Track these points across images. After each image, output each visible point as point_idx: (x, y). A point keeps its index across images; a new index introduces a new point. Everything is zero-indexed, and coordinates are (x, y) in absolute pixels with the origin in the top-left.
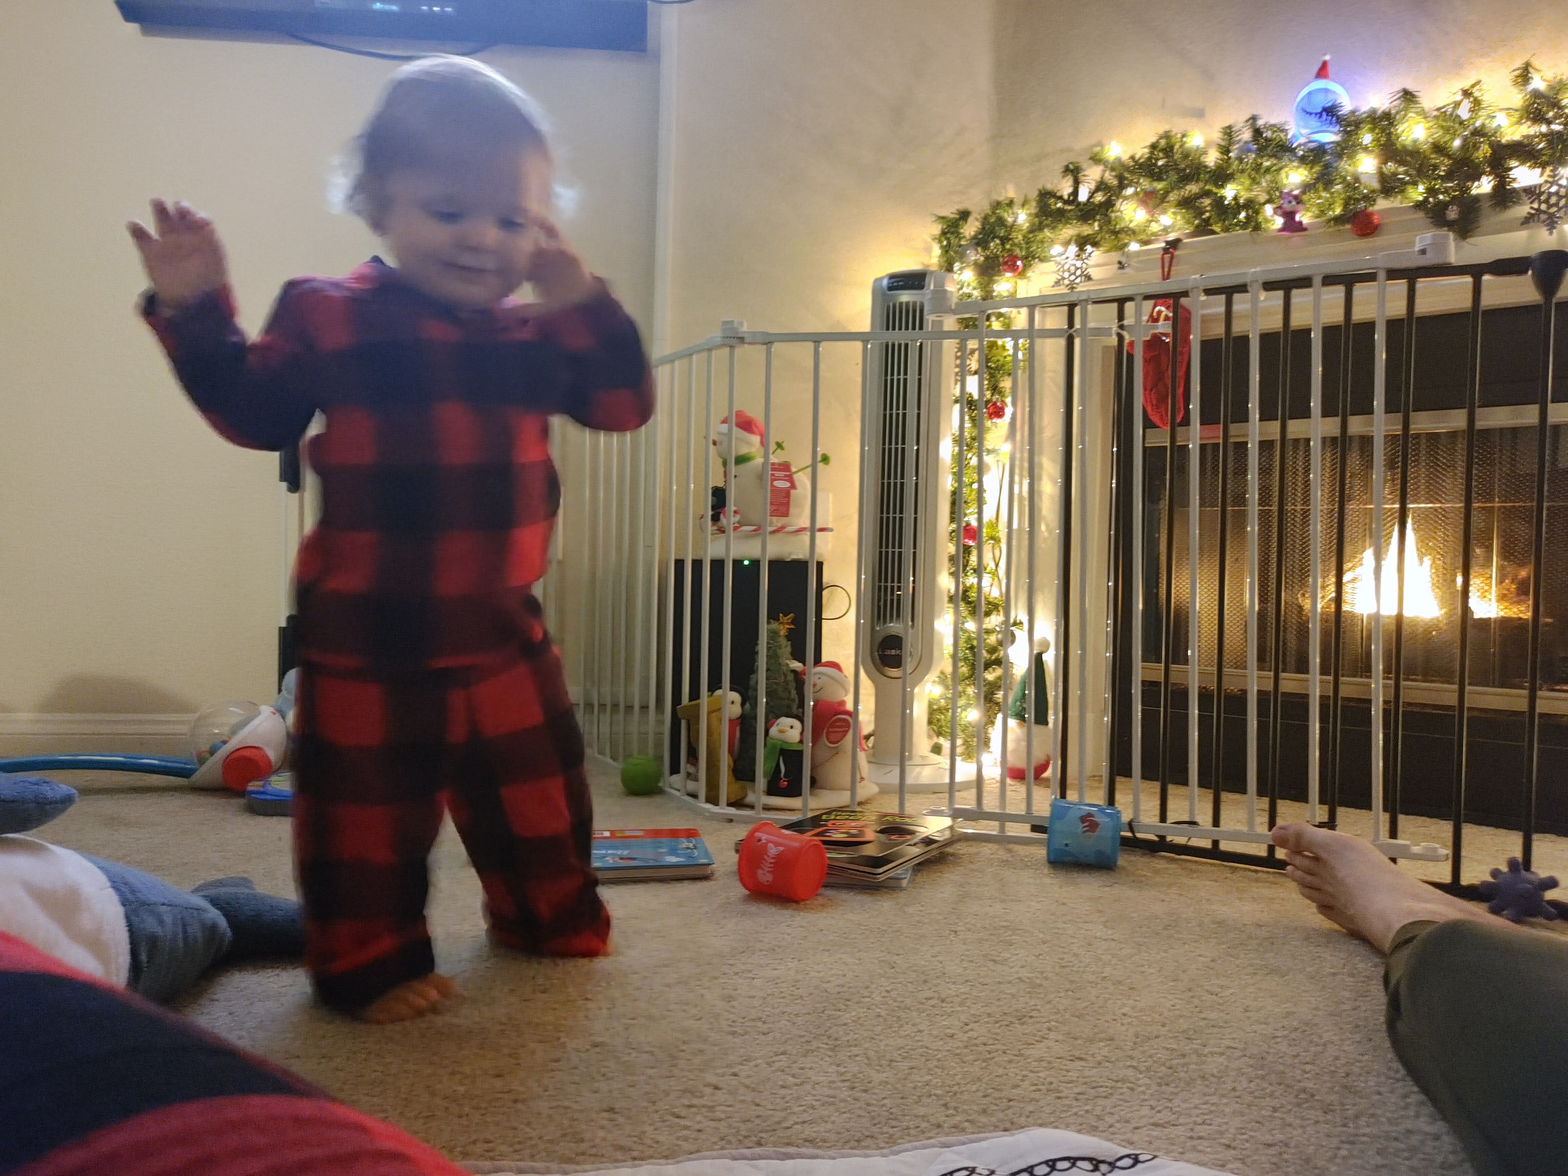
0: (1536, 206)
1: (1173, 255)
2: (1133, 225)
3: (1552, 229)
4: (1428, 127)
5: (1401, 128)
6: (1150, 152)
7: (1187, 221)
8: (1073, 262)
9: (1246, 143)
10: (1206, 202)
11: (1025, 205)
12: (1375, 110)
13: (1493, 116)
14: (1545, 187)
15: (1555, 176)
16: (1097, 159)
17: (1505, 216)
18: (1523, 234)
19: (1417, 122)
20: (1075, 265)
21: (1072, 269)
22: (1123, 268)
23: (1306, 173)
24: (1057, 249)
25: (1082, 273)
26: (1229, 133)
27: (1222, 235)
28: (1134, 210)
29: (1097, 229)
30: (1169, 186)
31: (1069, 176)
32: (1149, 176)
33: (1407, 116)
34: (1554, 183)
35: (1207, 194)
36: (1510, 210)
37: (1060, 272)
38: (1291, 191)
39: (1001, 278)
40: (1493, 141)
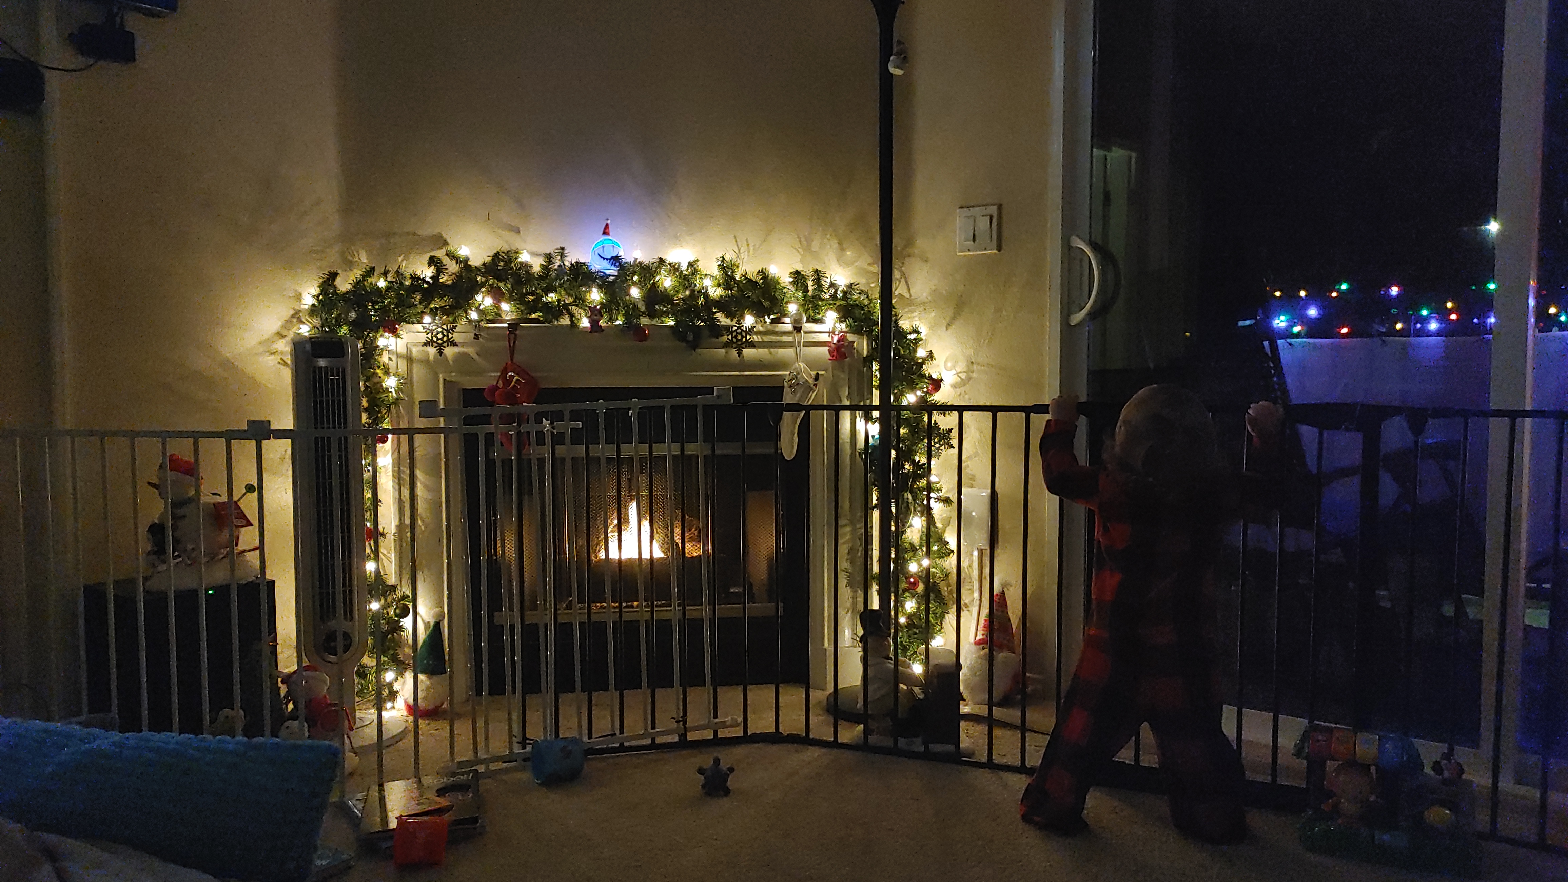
0: (730, 337)
1: (516, 335)
2: (482, 307)
3: (740, 354)
4: (672, 281)
5: (657, 278)
6: (493, 260)
7: (518, 308)
8: (440, 330)
9: (560, 266)
10: (531, 298)
11: (385, 274)
12: (640, 263)
13: (701, 278)
14: (735, 328)
15: (739, 324)
16: (451, 255)
17: (714, 340)
18: (723, 351)
19: (665, 276)
20: (442, 333)
21: (440, 336)
22: (478, 339)
23: (602, 295)
24: (427, 319)
25: (448, 340)
26: (549, 257)
27: (547, 325)
28: (483, 298)
29: (450, 304)
30: (509, 286)
31: (433, 267)
32: (494, 278)
33: (660, 272)
34: (739, 328)
35: (532, 294)
36: (718, 338)
37: (429, 336)
38: (595, 307)
39: (381, 336)
40: (706, 296)
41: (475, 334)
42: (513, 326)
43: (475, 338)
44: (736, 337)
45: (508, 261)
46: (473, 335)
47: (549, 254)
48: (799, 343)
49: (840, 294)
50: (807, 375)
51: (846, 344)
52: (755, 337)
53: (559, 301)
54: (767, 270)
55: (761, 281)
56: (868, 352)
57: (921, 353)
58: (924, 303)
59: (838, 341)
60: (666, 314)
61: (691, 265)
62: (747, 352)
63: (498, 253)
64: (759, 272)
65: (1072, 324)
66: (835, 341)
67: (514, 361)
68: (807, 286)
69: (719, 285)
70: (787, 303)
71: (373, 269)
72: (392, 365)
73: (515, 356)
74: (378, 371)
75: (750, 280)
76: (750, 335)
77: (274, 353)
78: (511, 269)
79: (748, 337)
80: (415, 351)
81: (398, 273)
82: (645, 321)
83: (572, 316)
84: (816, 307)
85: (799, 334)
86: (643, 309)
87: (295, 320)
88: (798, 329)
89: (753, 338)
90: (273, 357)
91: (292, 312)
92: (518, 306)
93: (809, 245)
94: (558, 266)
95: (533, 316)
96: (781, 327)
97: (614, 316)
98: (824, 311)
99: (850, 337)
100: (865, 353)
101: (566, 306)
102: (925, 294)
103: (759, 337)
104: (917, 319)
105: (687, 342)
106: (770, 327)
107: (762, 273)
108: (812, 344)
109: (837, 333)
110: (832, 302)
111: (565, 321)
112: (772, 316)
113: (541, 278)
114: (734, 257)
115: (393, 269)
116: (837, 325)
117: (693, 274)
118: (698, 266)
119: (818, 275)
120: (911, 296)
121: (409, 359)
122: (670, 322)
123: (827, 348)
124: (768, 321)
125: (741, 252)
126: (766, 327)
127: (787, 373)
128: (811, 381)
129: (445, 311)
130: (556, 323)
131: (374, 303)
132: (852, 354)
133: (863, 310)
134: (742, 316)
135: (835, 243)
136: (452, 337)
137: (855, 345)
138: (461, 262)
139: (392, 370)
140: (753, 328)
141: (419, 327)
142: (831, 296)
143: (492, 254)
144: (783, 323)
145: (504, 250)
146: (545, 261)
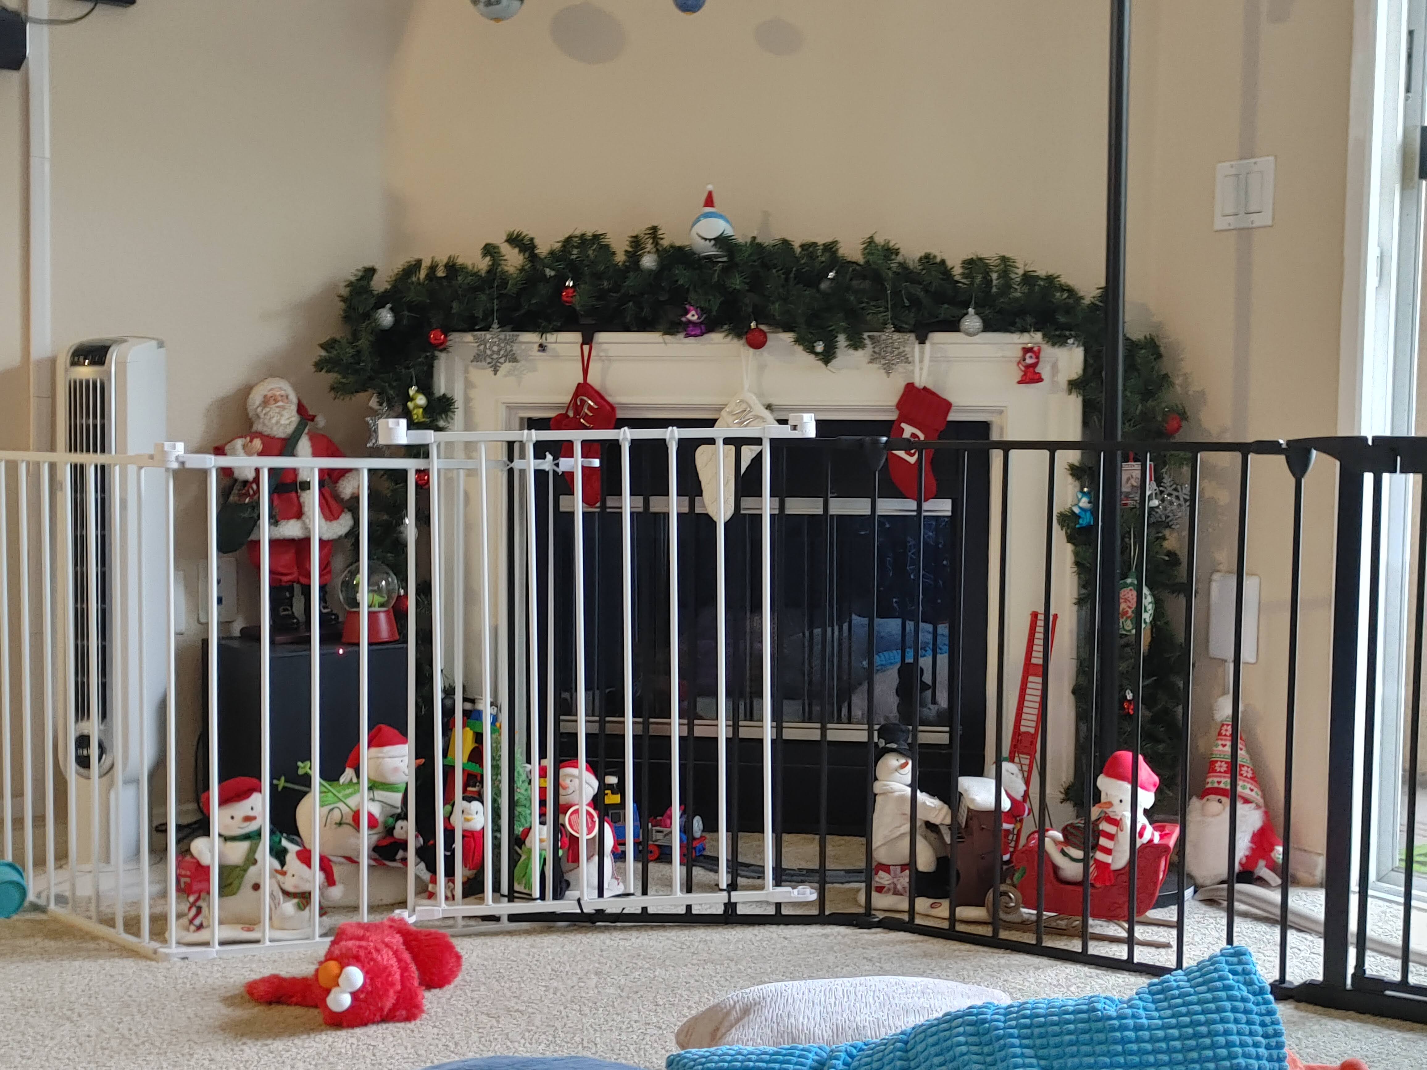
1: (591, 346)
3: (889, 373)
6: (564, 246)
8: (495, 340)
9: (651, 252)
11: (433, 268)
14: (883, 337)
16: (513, 242)
17: (854, 353)
20: (498, 344)
21: (496, 347)
22: (544, 351)
25: (506, 353)
26: (636, 242)
29: (508, 305)
31: (488, 258)
34: (889, 337)
36: (858, 350)
37: (484, 347)
41: (541, 346)
42: (588, 334)
43: (539, 351)
46: (538, 347)
47: (636, 237)
49: (1035, 292)
54: (934, 254)
56: (1077, 374)
61: (828, 246)
63: (571, 236)
64: (920, 257)
67: (589, 380)
68: (990, 280)
71: (418, 262)
73: (591, 374)
75: (908, 270)
76: (905, 347)
78: (588, 256)
81: (448, 266)
89: (909, 351)
100: (1072, 376)
105: (817, 356)
107: (927, 256)
115: (442, 261)
118: (840, 248)
119: (1005, 263)
132: (1051, 377)
136: (512, 349)
137: (1058, 363)
138: (528, 248)
141: (469, 336)
142: (1023, 294)
143: (562, 239)
145: (578, 233)
146: (631, 247)
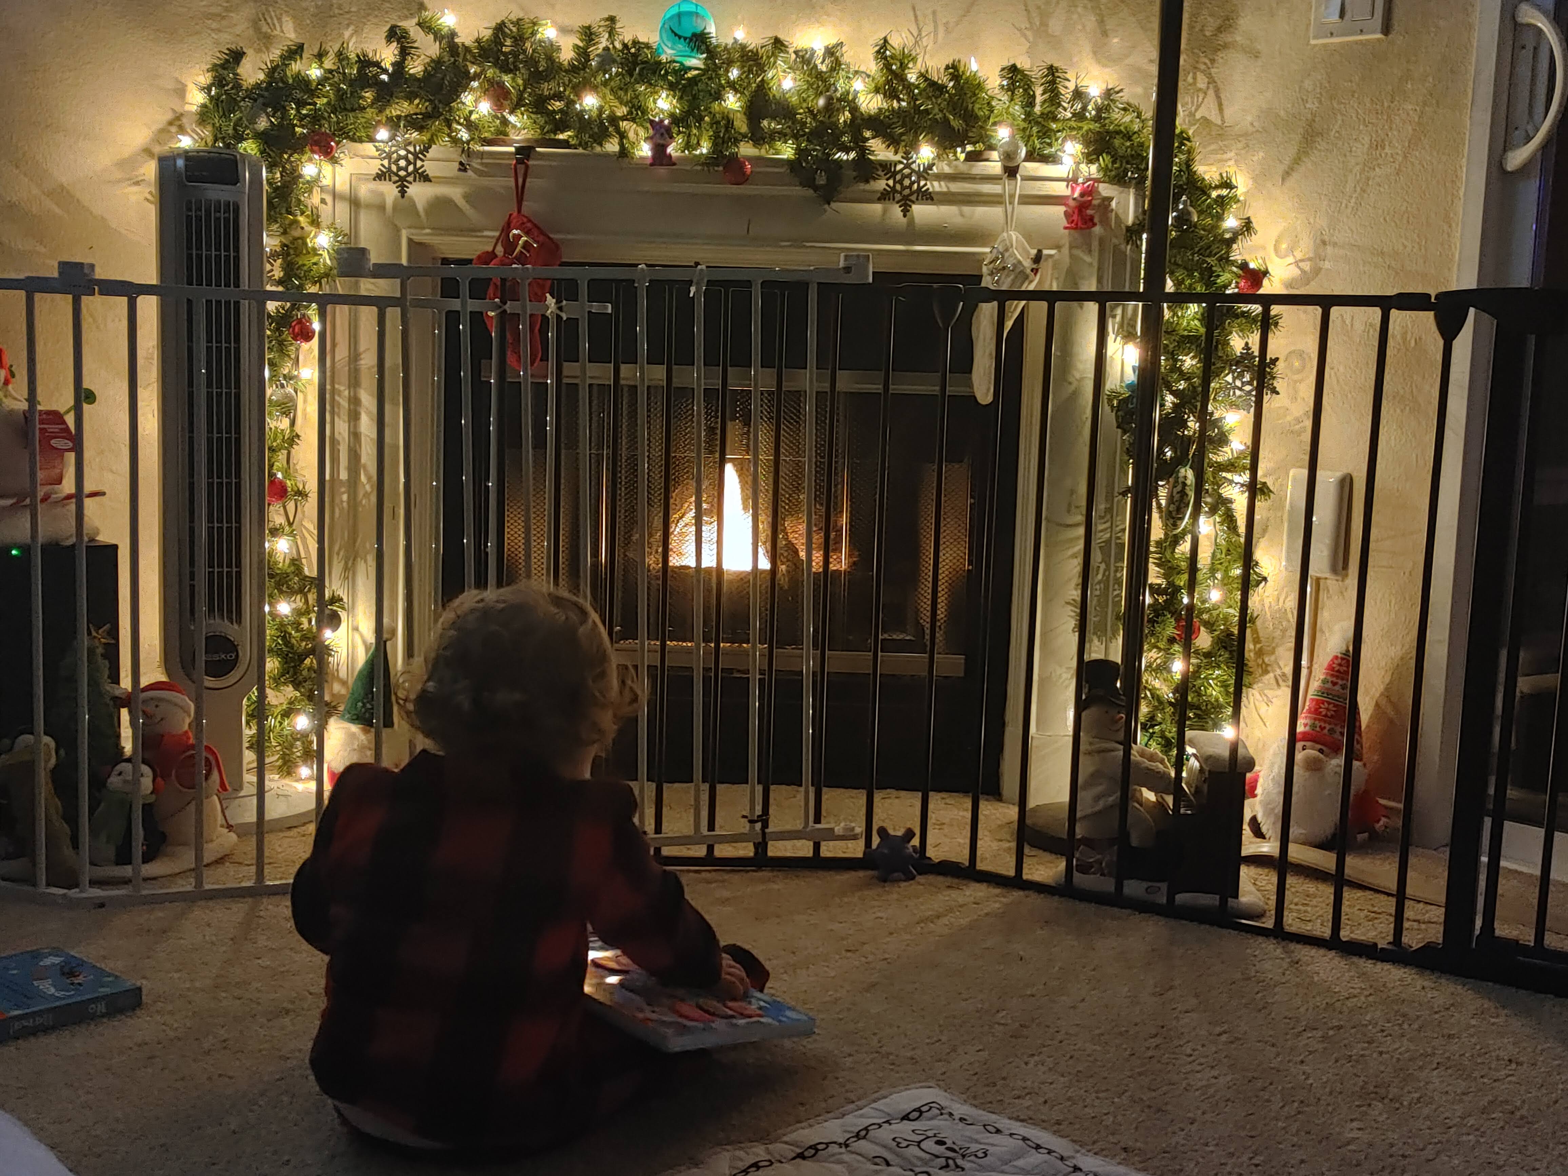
0: (891, 182)
1: (527, 167)
2: (474, 117)
3: (906, 212)
4: (795, 79)
5: (770, 75)
6: (494, 35)
7: (535, 122)
8: (402, 153)
9: (606, 49)
10: (558, 105)
11: (320, 56)
12: (743, 47)
13: (849, 78)
14: (900, 167)
15: (908, 159)
16: (426, 26)
17: (862, 186)
18: (878, 207)
19: (784, 71)
20: (406, 158)
21: (402, 163)
22: (465, 170)
23: (675, 101)
24: (383, 134)
25: (416, 170)
26: (588, 34)
27: (580, 150)
28: (476, 101)
29: (424, 111)
30: (520, 82)
31: (395, 44)
32: (495, 64)
33: (775, 62)
34: (907, 166)
35: (558, 96)
36: (867, 182)
37: (386, 163)
38: (662, 121)
39: (310, 160)
40: (854, 109)
41: (461, 163)
42: (525, 152)
43: (460, 170)
44: (901, 182)
45: (519, 39)
46: (456, 165)
47: (589, 28)
48: (1012, 196)
49: (1091, 112)
50: (1022, 255)
51: (1095, 202)
52: (936, 184)
53: (601, 110)
54: (962, 64)
55: (951, 84)
56: (1136, 217)
57: (1231, 222)
58: (1246, 135)
59: (1082, 195)
60: (783, 136)
61: (830, 52)
62: (921, 211)
63: (503, 23)
64: (947, 68)
65: (1509, 169)
66: (1076, 195)
67: (525, 210)
68: (1034, 97)
69: (877, 90)
70: (995, 124)
71: (300, 48)
72: (325, 212)
73: (525, 203)
74: (301, 219)
75: (933, 84)
76: (926, 179)
77: (137, 183)
78: (525, 51)
79: (922, 183)
80: (365, 190)
81: (341, 56)
82: (746, 149)
83: (622, 135)
84: (1046, 134)
85: (1013, 182)
86: (744, 129)
87: (174, 129)
88: (1011, 172)
89: (933, 186)
90: (135, 189)
91: (169, 116)
92: (533, 116)
93: (1044, 24)
94: (604, 49)
95: (561, 137)
96: (981, 168)
97: (694, 141)
98: (1060, 141)
99: (1105, 190)
100: (1130, 220)
101: (614, 120)
102: (1249, 118)
103: (942, 183)
104: (1232, 163)
105: (816, 188)
106: (964, 168)
107: (954, 70)
108: (1037, 200)
109: (1080, 180)
110: (1073, 124)
111: (612, 146)
112: (969, 148)
113: (573, 69)
114: (910, 42)
115: (333, 48)
116: (1083, 167)
117: (833, 69)
118: (842, 55)
119: (1053, 75)
120: (1223, 121)
121: (354, 202)
122: (787, 151)
123: (1061, 209)
124: (962, 157)
125: (924, 34)
126: (956, 167)
127: (988, 250)
128: (1028, 264)
129: (415, 123)
130: (598, 149)
131: (300, 104)
132: (1105, 222)
133: (1129, 139)
134: (913, 145)
135: (1091, 21)
136: (422, 166)
137: (1113, 204)
138: (443, 37)
139: (325, 220)
140: (930, 167)
141: (369, 148)
142: (1074, 115)
143: (494, 25)
144: (987, 160)
145: (513, 17)
146: (581, 40)
